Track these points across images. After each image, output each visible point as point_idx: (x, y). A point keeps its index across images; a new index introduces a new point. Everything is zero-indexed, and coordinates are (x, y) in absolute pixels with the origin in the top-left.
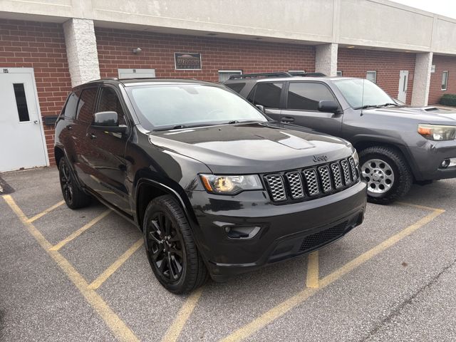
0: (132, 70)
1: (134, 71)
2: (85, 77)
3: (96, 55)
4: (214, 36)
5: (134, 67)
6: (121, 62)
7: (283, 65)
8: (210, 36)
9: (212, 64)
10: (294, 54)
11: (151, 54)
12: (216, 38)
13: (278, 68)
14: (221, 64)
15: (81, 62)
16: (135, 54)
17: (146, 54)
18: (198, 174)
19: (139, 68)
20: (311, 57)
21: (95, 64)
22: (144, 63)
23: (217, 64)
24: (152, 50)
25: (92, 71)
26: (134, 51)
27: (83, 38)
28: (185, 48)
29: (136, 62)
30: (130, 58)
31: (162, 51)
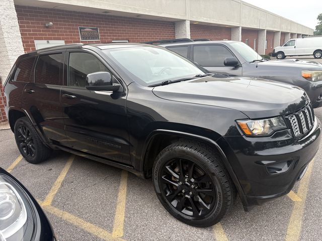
0: (46, 41)
1: (48, 42)
2: (10, 48)
3: (18, 28)
4: (107, 14)
5: (48, 39)
6: (36, 35)
7: (155, 36)
8: (105, 14)
9: (108, 36)
10: (161, 28)
11: (60, 28)
12: (108, 16)
13: (152, 38)
14: (113, 36)
15: (5, 35)
16: (47, 27)
17: (57, 28)
18: (235, 121)
19: (51, 39)
20: (172, 30)
21: (18, 36)
22: (55, 35)
23: (110, 36)
24: (60, 25)
25: (16, 42)
26: (47, 25)
27: (6, 14)
28: (86, 23)
29: (49, 35)
30: (43, 31)
31: (69, 25)
